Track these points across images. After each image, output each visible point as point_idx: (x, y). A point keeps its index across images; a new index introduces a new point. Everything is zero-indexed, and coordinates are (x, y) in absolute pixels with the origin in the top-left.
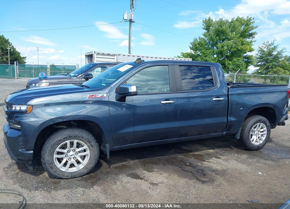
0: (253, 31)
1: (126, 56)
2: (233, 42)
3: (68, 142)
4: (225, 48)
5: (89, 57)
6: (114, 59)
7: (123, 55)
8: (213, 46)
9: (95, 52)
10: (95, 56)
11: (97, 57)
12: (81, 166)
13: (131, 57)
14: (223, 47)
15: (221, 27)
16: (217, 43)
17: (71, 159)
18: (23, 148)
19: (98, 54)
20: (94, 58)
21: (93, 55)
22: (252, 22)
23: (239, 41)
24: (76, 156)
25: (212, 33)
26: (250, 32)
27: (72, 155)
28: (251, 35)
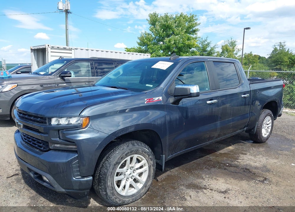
0: (196, 27)
1: (84, 51)
2: (180, 37)
3: (128, 158)
4: (173, 42)
5: (36, 52)
6: (71, 53)
7: (81, 49)
8: (159, 41)
9: (48, 46)
10: (49, 50)
11: (51, 52)
12: (140, 186)
13: (90, 51)
14: (170, 42)
15: (167, 22)
16: (163, 38)
17: (128, 178)
18: (78, 175)
19: (53, 48)
20: (48, 52)
21: (46, 50)
22: (195, 19)
23: (185, 37)
24: (134, 174)
25: (158, 27)
26: (194, 29)
27: (130, 174)
28: (194, 31)
